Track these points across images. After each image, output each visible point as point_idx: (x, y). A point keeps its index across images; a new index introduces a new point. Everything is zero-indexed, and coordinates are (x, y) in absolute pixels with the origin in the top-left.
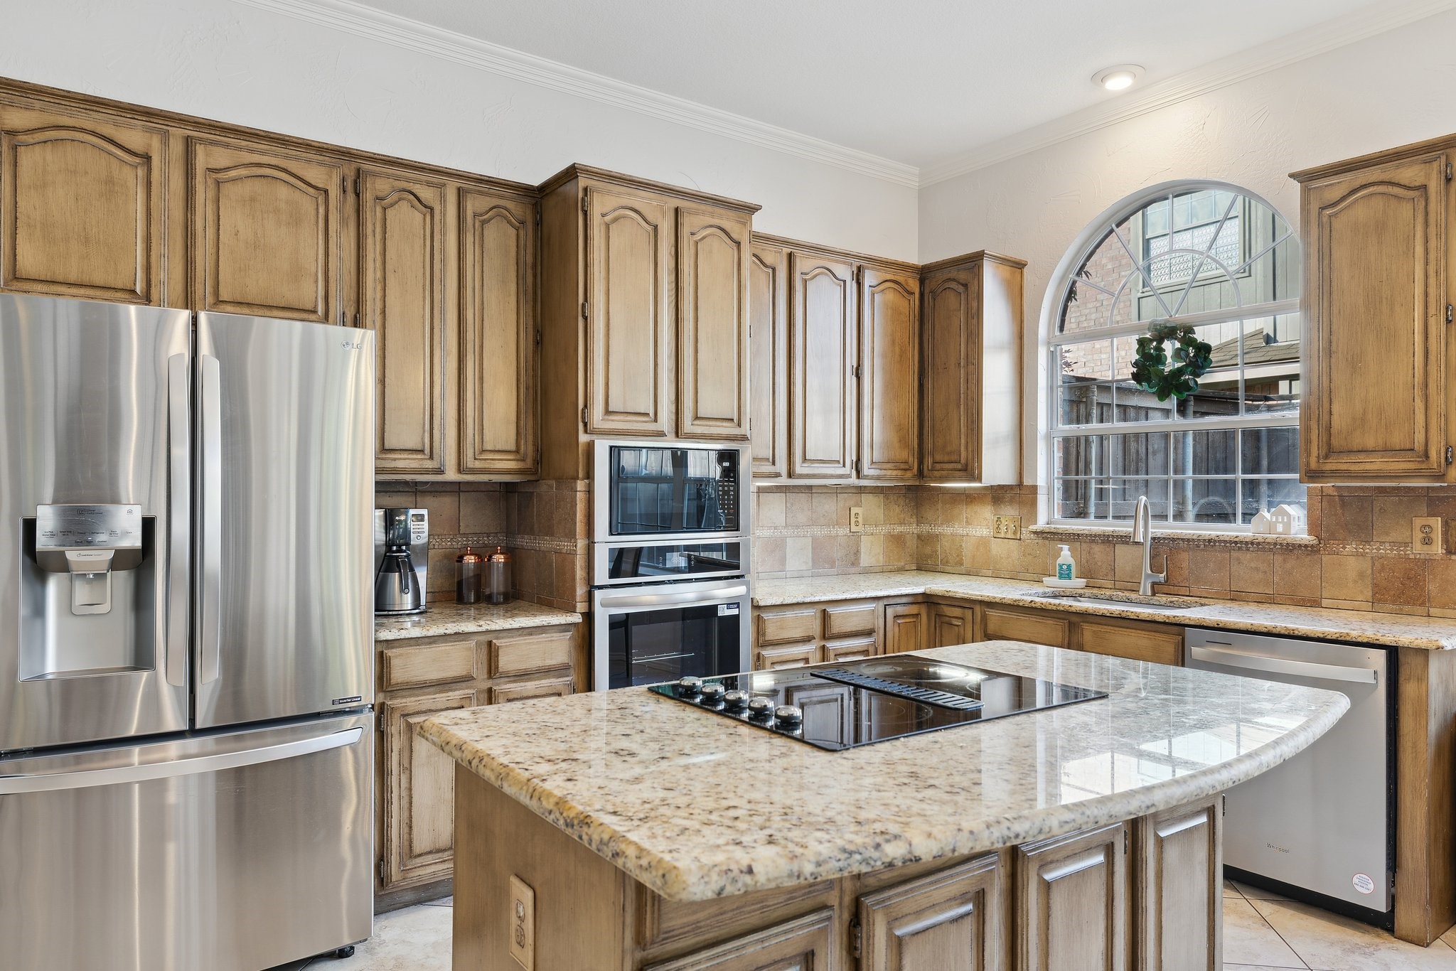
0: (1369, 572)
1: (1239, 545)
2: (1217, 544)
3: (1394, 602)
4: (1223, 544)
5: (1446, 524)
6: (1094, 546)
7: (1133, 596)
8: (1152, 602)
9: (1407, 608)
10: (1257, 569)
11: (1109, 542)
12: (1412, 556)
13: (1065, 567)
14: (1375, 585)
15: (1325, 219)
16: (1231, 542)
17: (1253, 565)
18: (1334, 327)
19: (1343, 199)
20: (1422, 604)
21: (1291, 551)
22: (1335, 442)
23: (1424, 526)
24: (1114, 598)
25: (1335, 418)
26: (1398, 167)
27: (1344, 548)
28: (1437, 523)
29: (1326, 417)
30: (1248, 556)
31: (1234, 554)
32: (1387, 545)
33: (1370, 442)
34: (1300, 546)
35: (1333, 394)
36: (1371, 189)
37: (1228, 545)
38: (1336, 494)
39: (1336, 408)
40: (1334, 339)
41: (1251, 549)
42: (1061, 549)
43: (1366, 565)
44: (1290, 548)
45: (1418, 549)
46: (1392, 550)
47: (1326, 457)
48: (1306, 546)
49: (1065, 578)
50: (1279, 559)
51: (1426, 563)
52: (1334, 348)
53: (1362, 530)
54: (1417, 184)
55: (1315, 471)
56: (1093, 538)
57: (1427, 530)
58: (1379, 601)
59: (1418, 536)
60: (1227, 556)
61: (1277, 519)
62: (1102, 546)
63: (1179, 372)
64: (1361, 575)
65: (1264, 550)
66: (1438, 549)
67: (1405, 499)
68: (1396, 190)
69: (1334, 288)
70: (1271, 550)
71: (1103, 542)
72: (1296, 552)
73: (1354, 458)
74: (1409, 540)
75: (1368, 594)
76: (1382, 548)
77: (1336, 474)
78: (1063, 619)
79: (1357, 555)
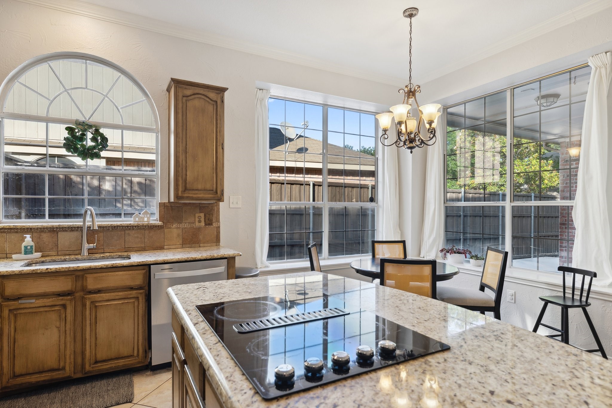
0: (181, 234)
1: (129, 228)
2: (119, 228)
3: (189, 244)
4: (121, 228)
5: (205, 216)
6: (42, 234)
7: (79, 257)
8: (91, 258)
9: (193, 245)
10: (137, 237)
11: (54, 231)
12: (195, 227)
13: (29, 247)
14: (183, 238)
15: (184, 101)
16: (125, 227)
17: (136, 235)
18: (188, 143)
19: (191, 95)
20: (198, 243)
21: (152, 228)
22: (188, 186)
23: (199, 216)
24: (67, 260)
25: (188, 177)
26: (208, 91)
27: (173, 226)
28: (202, 215)
29: (184, 176)
30: (134, 232)
31: (127, 232)
32: (187, 223)
33: (200, 187)
34: (156, 226)
35: (187, 168)
36: (200, 96)
37: (124, 228)
38: (169, 205)
39: (188, 173)
40: (188, 147)
41: (135, 229)
42: (26, 237)
43: (180, 231)
44: (151, 227)
45: (197, 224)
46: (189, 225)
47: (184, 191)
48: (158, 226)
49: (29, 254)
50: (147, 232)
51: (199, 229)
52: (187, 150)
53: (178, 219)
54: (214, 100)
55: (181, 197)
56: (42, 230)
57: (200, 218)
58: (185, 244)
59: (197, 220)
60: (123, 233)
61: (144, 216)
62: (49, 234)
63: (94, 147)
64: (178, 235)
65: (141, 229)
66: (203, 224)
67: (193, 207)
68: (208, 99)
69: (188, 128)
70: (143, 229)
71: (50, 231)
72: (154, 229)
73: (194, 192)
74: (194, 222)
75: (181, 242)
76: (185, 225)
77: (188, 198)
78: (71, 275)
79: (177, 228)
